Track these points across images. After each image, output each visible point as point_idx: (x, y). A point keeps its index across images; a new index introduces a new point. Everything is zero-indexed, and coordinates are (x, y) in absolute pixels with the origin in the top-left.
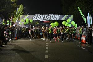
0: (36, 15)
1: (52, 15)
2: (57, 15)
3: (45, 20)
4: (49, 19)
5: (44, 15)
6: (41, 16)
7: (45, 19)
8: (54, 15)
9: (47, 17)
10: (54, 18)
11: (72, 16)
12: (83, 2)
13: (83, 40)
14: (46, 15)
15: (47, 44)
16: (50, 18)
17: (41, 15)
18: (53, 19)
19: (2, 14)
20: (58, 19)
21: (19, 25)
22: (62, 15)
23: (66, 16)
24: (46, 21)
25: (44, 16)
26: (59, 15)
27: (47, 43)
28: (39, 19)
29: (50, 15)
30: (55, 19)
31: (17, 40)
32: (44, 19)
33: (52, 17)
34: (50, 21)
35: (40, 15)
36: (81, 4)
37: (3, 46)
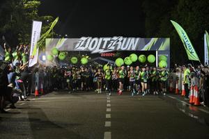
0: (84, 39)
1: (121, 38)
2: (133, 39)
3: (105, 49)
4: (113, 48)
5: (101, 39)
6: (95, 41)
7: (104, 47)
8: (125, 39)
9: (108, 43)
10: (124, 47)
11: (168, 41)
12: (193, 9)
13: (193, 96)
14: (106, 40)
15: (109, 107)
16: (116, 46)
17: (96, 39)
18: (123, 49)
19: (4, 38)
20: (134, 48)
21: (44, 61)
22: (143, 39)
23: (154, 40)
24: (106, 53)
25: (103, 42)
26: (138, 39)
27: (108, 105)
28: (90, 49)
29: (115, 38)
30: (129, 49)
31: (38, 96)
32: (101, 48)
33: (120, 43)
34: (115, 52)
35: (93, 38)
36: (189, 13)
37: (7, 110)
